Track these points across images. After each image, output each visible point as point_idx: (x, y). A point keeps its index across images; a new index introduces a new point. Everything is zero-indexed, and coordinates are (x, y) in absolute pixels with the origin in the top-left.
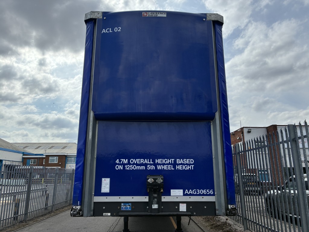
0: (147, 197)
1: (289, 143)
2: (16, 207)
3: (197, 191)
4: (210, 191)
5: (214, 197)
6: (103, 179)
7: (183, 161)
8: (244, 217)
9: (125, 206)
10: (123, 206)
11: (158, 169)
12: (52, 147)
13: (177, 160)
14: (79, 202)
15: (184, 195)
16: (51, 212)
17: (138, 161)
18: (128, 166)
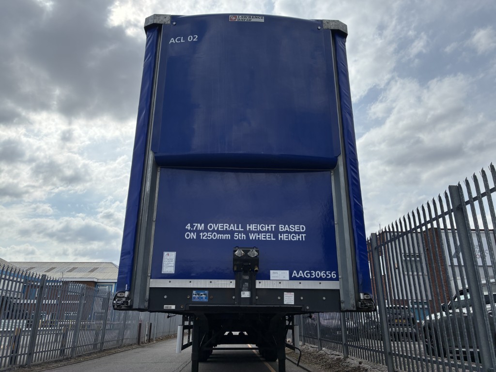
0: (234, 281)
1: (453, 213)
2: (15, 342)
3: (311, 273)
4: (331, 273)
5: (338, 282)
6: (165, 253)
7: (290, 228)
8: (388, 352)
9: (198, 295)
10: (196, 295)
11: (251, 239)
12: (74, 269)
13: (280, 226)
14: (127, 285)
15: (292, 278)
16: (70, 358)
17: (220, 227)
18: (205, 234)
